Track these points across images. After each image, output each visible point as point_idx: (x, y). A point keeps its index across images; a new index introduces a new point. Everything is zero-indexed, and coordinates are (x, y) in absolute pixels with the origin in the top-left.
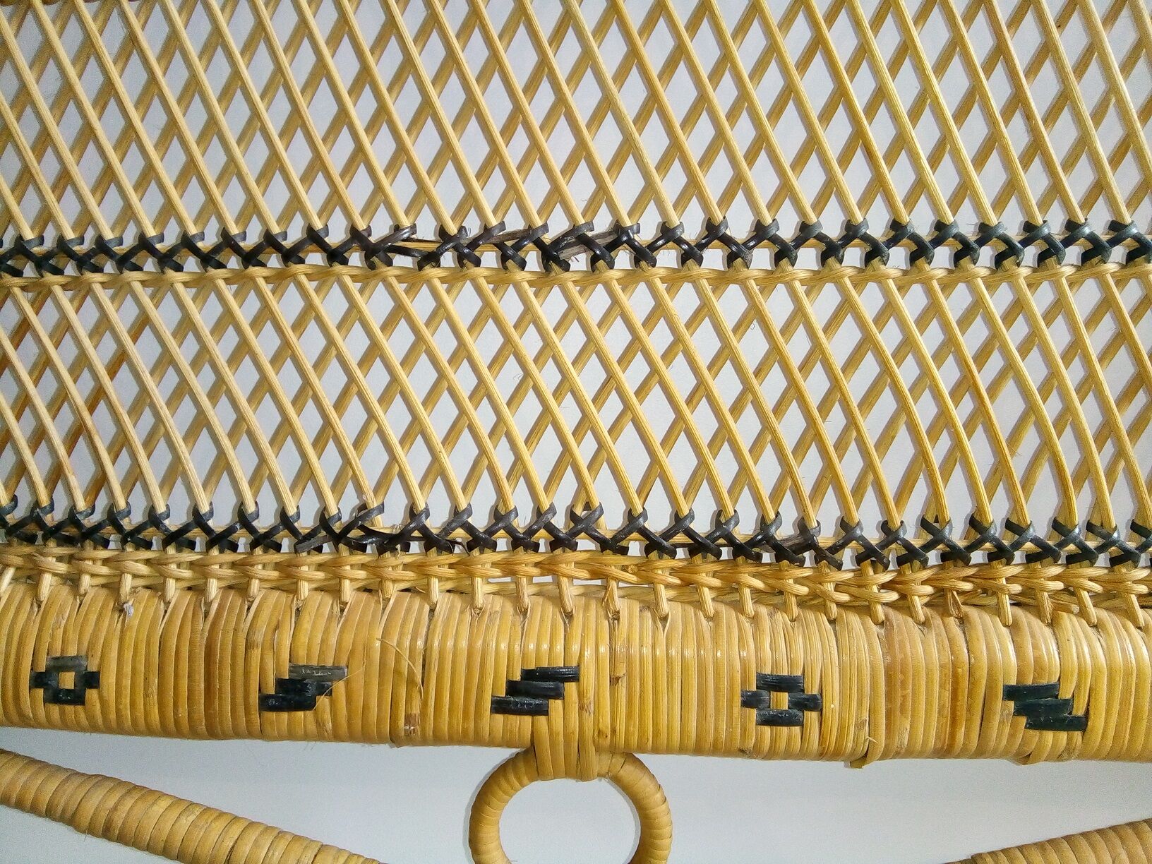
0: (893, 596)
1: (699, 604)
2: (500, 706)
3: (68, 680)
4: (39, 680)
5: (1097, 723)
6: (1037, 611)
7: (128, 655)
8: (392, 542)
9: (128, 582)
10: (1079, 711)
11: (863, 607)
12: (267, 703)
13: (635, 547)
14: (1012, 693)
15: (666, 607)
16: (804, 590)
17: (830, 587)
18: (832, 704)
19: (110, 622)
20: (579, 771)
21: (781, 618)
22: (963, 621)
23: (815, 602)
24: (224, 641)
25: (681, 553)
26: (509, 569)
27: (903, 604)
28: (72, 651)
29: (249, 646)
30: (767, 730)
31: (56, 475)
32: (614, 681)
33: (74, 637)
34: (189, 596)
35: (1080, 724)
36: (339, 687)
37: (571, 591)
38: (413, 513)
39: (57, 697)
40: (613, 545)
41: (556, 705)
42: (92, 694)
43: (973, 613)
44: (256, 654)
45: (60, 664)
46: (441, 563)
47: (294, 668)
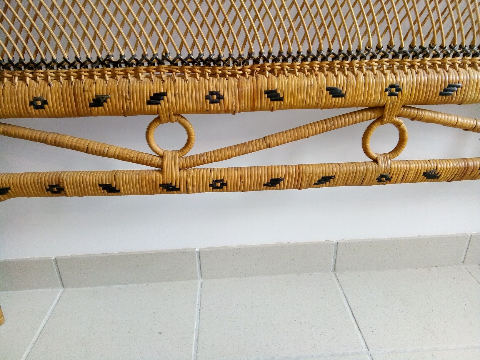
0: (241, 72)
1: (196, 77)
2: (149, 103)
3: (39, 103)
4: (31, 103)
5: (286, 98)
6: (274, 74)
7: (54, 95)
8: (116, 64)
9: (50, 78)
10: (282, 96)
11: (234, 75)
12: (91, 105)
13: (180, 64)
14: (266, 92)
15: (187, 78)
16: (220, 72)
17: (227, 71)
18: (226, 97)
19: (47, 87)
20: (170, 120)
21: (215, 79)
22: (257, 77)
23: (223, 75)
24: (78, 90)
25: (191, 64)
26: (148, 71)
27: (244, 75)
28: (39, 96)
29: (84, 91)
30: (212, 105)
31: (24, 50)
32: (175, 95)
33: (38, 92)
34: (66, 81)
35: (282, 99)
36: (109, 100)
37: (164, 76)
38: (121, 56)
39: (37, 107)
40: (173, 63)
41: (162, 102)
42: (46, 106)
43: (259, 75)
44: (86, 93)
45: (36, 99)
46: (130, 70)
47: (97, 96)
